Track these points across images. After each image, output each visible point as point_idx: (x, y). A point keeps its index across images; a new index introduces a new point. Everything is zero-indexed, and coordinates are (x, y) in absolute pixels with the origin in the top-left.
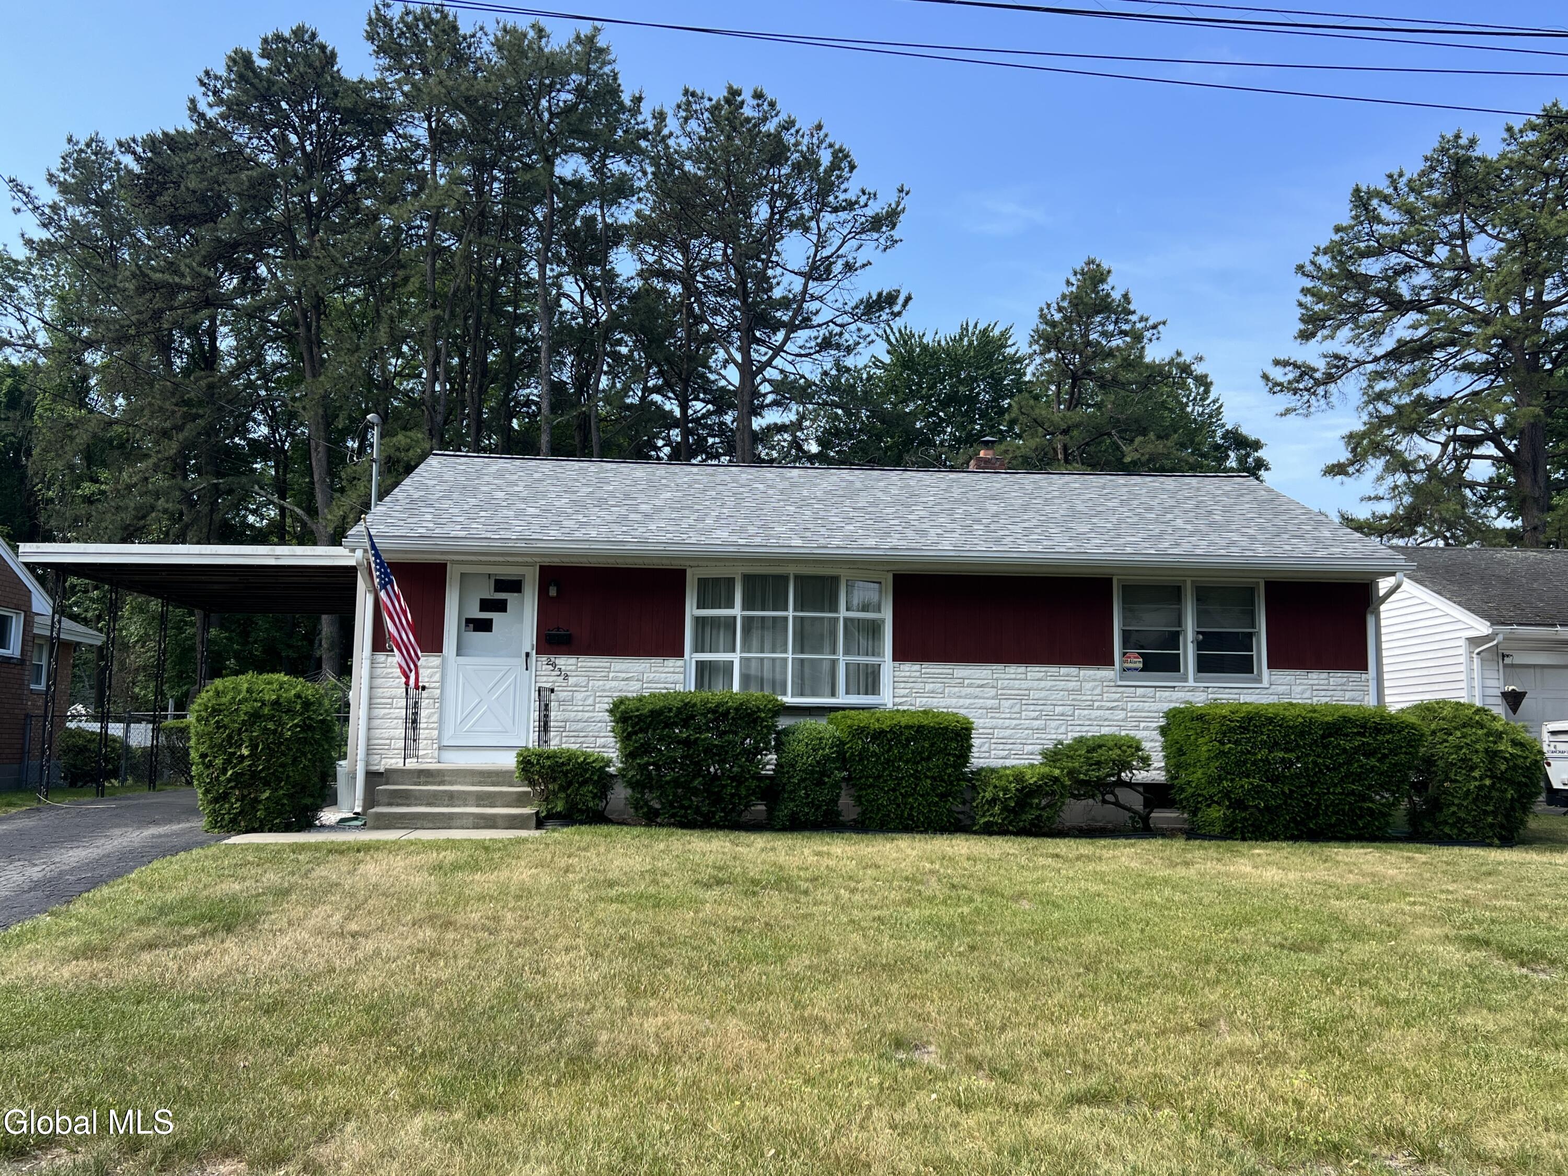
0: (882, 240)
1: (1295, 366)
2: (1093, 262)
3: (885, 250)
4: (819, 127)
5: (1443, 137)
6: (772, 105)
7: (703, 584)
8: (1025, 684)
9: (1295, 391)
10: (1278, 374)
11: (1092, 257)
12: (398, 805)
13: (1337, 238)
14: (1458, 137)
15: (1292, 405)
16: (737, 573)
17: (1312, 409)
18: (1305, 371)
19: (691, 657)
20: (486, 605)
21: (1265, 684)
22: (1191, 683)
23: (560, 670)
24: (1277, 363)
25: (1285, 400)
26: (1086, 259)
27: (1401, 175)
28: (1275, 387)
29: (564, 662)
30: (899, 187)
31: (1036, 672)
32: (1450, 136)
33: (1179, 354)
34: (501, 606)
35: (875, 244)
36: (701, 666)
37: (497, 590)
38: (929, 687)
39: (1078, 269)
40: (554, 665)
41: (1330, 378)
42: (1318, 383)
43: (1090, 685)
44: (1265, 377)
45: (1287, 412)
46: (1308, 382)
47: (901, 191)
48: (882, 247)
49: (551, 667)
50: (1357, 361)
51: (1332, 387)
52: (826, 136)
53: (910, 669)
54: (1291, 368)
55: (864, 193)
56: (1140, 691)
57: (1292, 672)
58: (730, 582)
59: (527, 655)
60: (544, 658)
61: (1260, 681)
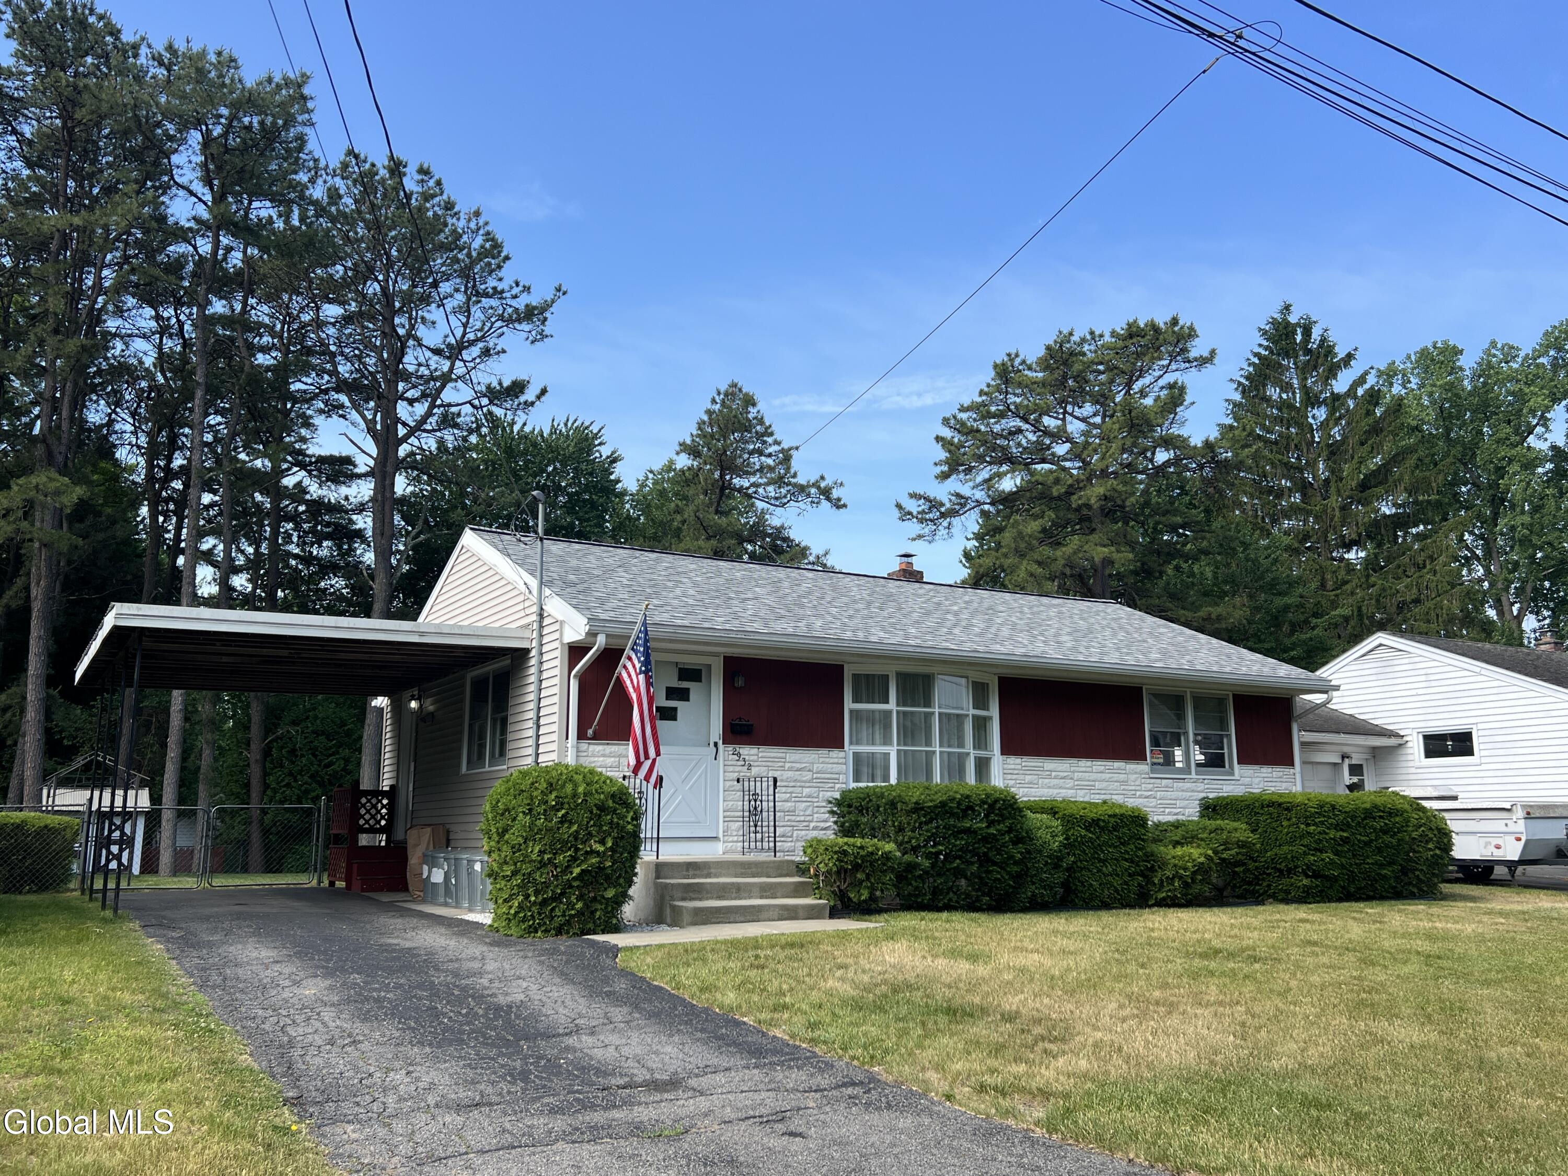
0: (534, 333)
1: (927, 499)
2: (736, 386)
3: (532, 342)
4: (477, 214)
5: (1060, 332)
6: (439, 183)
7: (856, 678)
8: (1093, 776)
9: (921, 521)
10: (913, 506)
11: (736, 381)
12: (692, 899)
13: (979, 400)
14: (1071, 334)
15: (922, 532)
16: (891, 670)
17: (937, 537)
18: (934, 504)
19: (850, 749)
20: (672, 693)
21: (1237, 776)
22: (1194, 776)
23: (744, 760)
24: (914, 496)
25: (914, 527)
26: (729, 382)
27: (1017, 355)
28: (905, 515)
29: (748, 752)
30: (557, 285)
31: (1099, 765)
32: (1065, 332)
33: (822, 478)
34: (683, 695)
35: (525, 335)
36: (856, 756)
37: (681, 678)
38: (1028, 778)
39: (722, 390)
40: (739, 755)
41: (952, 513)
42: (943, 515)
43: (1133, 777)
44: (899, 506)
45: (920, 537)
46: (934, 515)
47: (559, 290)
48: (531, 338)
49: (736, 757)
50: (977, 501)
51: (956, 521)
52: (486, 224)
53: (1014, 762)
54: (922, 501)
55: (517, 284)
56: (1164, 781)
57: (1250, 767)
58: (885, 679)
59: (716, 744)
60: (730, 748)
61: (1233, 774)
